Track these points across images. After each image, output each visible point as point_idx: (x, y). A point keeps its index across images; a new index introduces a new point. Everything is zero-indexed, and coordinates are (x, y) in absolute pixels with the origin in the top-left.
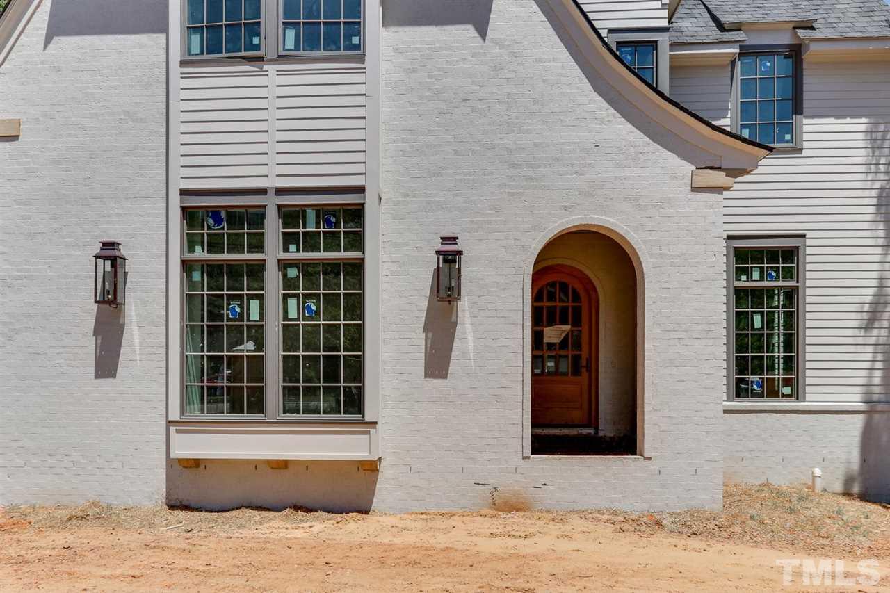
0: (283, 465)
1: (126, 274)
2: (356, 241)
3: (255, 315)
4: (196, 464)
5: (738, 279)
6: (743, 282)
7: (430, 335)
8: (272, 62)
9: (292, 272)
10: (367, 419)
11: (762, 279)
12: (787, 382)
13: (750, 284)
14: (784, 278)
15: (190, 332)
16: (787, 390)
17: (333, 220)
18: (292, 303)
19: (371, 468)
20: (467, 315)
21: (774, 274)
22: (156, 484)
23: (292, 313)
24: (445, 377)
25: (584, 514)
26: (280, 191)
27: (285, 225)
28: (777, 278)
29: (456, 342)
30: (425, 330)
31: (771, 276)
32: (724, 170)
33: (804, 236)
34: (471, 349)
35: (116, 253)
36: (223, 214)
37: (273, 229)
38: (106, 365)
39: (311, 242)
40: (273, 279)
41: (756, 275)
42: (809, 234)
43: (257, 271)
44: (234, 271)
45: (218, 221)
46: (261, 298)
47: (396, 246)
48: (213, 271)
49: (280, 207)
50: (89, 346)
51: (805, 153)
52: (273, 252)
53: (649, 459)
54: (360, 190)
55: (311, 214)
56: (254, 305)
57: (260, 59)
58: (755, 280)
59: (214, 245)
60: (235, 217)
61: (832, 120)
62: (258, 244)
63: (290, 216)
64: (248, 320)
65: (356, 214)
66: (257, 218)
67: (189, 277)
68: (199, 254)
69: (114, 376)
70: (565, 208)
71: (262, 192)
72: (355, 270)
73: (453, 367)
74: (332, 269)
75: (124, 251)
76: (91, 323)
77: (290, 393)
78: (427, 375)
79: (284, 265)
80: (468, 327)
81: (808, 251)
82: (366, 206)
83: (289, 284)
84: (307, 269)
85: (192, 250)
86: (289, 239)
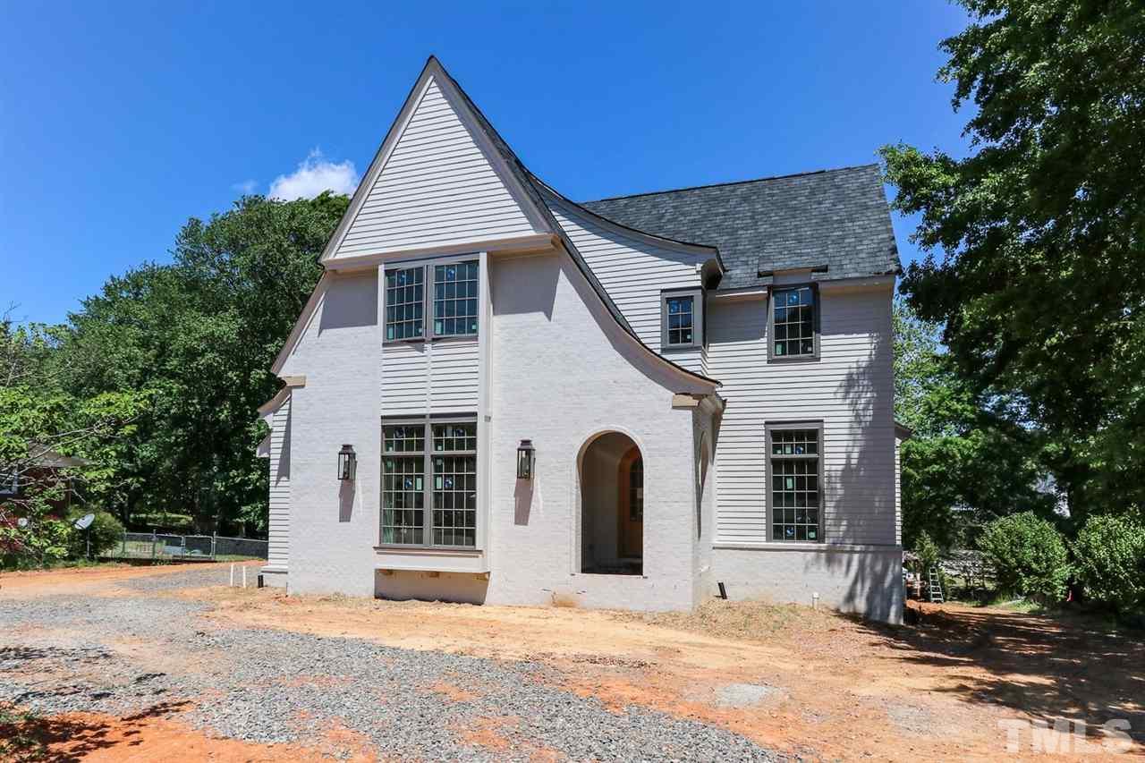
0: (437, 574)
1: (356, 462)
2: (472, 444)
3: (419, 487)
4: (390, 572)
5: (775, 452)
6: (779, 455)
7: (518, 499)
8: (428, 342)
9: (439, 462)
10: (478, 548)
11: (792, 453)
12: (812, 529)
13: (784, 456)
14: (809, 452)
15: (386, 497)
16: (812, 535)
17: (461, 431)
18: (439, 480)
19: (483, 578)
20: (539, 487)
21: (802, 449)
22: (369, 584)
23: (439, 486)
24: (526, 524)
25: (602, 610)
26: (433, 416)
27: (436, 435)
28: (804, 452)
29: (533, 503)
30: (515, 496)
31: (800, 451)
32: (692, 396)
33: (822, 421)
34: (541, 507)
35: (350, 451)
36: (404, 429)
37: (429, 436)
38: (345, 515)
39: (449, 445)
40: (428, 465)
41: (788, 450)
42: (825, 421)
43: (420, 460)
44: (409, 460)
45: (401, 433)
46: (422, 477)
47: (500, 445)
48: (399, 461)
49: (432, 425)
50: (336, 504)
51: (822, 360)
52: (429, 450)
53: (646, 578)
54: (474, 414)
55: (449, 429)
56: (419, 480)
57: (423, 341)
58: (788, 454)
59: (399, 446)
60: (410, 430)
61: (843, 336)
62: (421, 446)
63: (439, 430)
64: (416, 489)
65: (472, 429)
66: (420, 430)
67: (386, 464)
68: (392, 452)
69: (349, 521)
70: (596, 421)
71: (423, 416)
72: (472, 459)
73: (531, 518)
74: (460, 460)
75: (355, 450)
76: (338, 490)
77: (438, 534)
78: (516, 523)
79: (434, 458)
80: (540, 495)
81: (825, 432)
82: (478, 424)
83: (438, 469)
84: (449, 460)
85: (388, 450)
86: (438, 443)
